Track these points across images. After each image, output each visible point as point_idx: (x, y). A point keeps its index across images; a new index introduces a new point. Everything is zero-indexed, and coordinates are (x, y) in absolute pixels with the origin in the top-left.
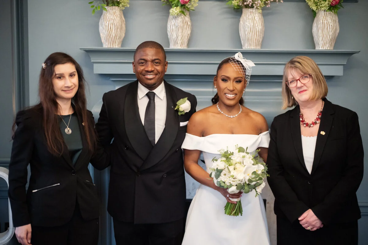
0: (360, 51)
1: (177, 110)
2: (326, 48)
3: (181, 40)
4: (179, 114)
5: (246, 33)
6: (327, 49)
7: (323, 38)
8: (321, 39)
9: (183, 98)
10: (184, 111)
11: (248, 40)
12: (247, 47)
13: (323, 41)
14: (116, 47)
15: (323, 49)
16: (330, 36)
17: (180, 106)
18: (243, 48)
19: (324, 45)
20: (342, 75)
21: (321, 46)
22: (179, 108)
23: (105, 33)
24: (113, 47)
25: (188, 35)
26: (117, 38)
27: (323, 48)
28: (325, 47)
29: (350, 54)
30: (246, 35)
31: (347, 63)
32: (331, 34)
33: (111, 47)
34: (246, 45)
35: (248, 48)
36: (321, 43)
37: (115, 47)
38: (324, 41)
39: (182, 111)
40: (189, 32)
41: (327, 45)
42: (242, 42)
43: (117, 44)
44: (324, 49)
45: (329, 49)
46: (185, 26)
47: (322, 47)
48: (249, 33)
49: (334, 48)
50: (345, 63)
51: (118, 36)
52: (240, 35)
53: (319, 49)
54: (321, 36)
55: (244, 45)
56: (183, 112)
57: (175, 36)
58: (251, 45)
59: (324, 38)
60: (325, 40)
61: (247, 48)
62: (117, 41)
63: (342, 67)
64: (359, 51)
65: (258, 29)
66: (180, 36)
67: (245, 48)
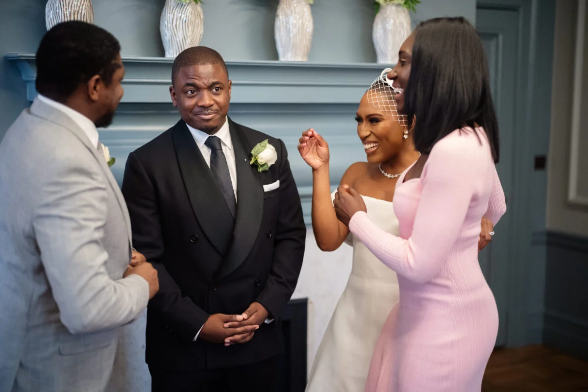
1: (253, 163)
4: (260, 170)
5: (291, 36)
8: (390, 48)
9: (260, 142)
10: (265, 164)
17: (259, 156)
18: (281, 59)
22: (257, 160)
25: (201, 35)
30: (290, 38)
34: (289, 54)
35: (292, 60)
39: (263, 163)
40: (202, 31)
42: (280, 50)
46: (197, 21)
52: (278, 37)
55: (284, 57)
56: (265, 166)
57: (181, 38)
61: (289, 60)
66: (189, 37)
67: (286, 60)
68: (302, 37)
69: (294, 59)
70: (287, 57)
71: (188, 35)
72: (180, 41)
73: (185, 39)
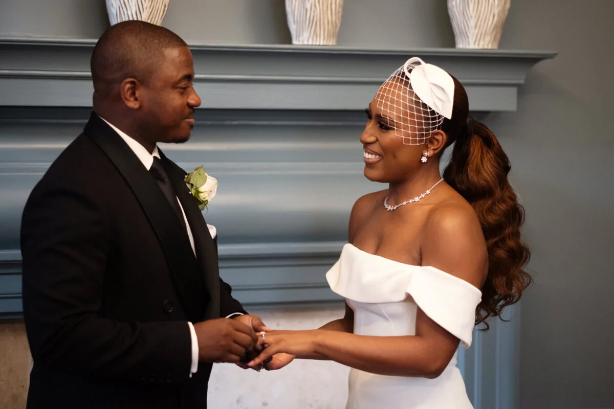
0: (555, 54)
2: (483, 45)
3: (148, 19)
5: (308, 6)
6: (486, 47)
7: (478, 20)
8: (472, 23)
11: (312, 22)
12: (308, 41)
13: (477, 28)
15: (476, 47)
16: (494, 16)
18: (295, 42)
19: (477, 40)
20: (515, 109)
21: (472, 41)
25: (165, 6)
27: (479, 45)
28: (482, 43)
29: (530, 60)
30: (307, 10)
31: (526, 80)
32: (496, 12)
34: (306, 35)
35: (310, 43)
36: (472, 33)
38: (480, 27)
41: (488, 39)
42: (293, 27)
44: (481, 47)
45: (490, 47)
47: (475, 43)
48: (315, 6)
49: (501, 45)
50: (522, 82)
52: (288, 9)
53: (468, 47)
54: (473, 16)
55: (298, 36)
57: (134, 9)
58: (317, 36)
60: (483, 27)
61: (306, 43)
63: (514, 90)
64: (554, 52)
66: (146, 8)
67: (301, 43)
68: (325, 8)
69: (313, 41)
70: (303, 39)
71: (145, 5)
72: (132, 15)
73: (140, 13)
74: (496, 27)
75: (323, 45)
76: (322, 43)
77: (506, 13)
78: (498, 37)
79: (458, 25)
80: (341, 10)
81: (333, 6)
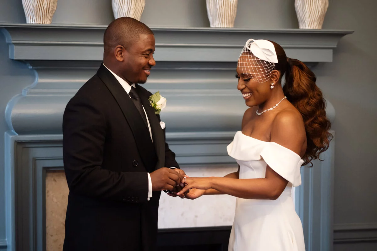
0: (353, 32)
2: (313, 27)
3: (134, 14)
5: (218, 7)
6: (315, 28)
8: (307, 15)
11: (220, 15)
12: (218, 26)
14: (48, 23)
15: (309, 28)
16: (319, 11)
18: (211, 26)
19: (311, 23)
20: (331, 61)
21: (307, 25)
23: (34, 5)
24: (43, 23)
25: (142, 8)
26: (49, 11)
27: (311, 27)
28: (312, 26)
29: (341, 35)
30: (217, 9)
31: (338, 46)
32: (320, 9)
33: (41, 23)
34: (217, 22)
35: (219, 26)
36: (307, 21)
37: (46, 23)
38: (311, 17)
40: (144, 5)
41: (316, 24)
42: (210, 18)
43: (48, 19)
44: (312, 28)
45: (317, 28)
47: (309, 26)
48: (222, 7)
49: (323, 28)
50: (335, 46)
51: (51, 8)
52: (208, 9)
53: (305, 28)
54: (308, 12)
55: (213, 23)
57: (126, 9)
58: (223, 23)
59: (311, 14)
61: (217, 26)
62: (49, 16)
63: (331, 51)
65: (232, 2)
66: (132, 9)
67: (214, 27)
68: (227, 7)
69: (221, 25)
70: (216, 24)
71: (132, 8)
72: (125, 13)
73: (129, 11)
74: (320, 17)
75: (226, 28)
76: (225, 27)
77: (326, 10)
78: (322, 22)
79: (300, 16)
80: (236, 9)
81: (232, 7)
